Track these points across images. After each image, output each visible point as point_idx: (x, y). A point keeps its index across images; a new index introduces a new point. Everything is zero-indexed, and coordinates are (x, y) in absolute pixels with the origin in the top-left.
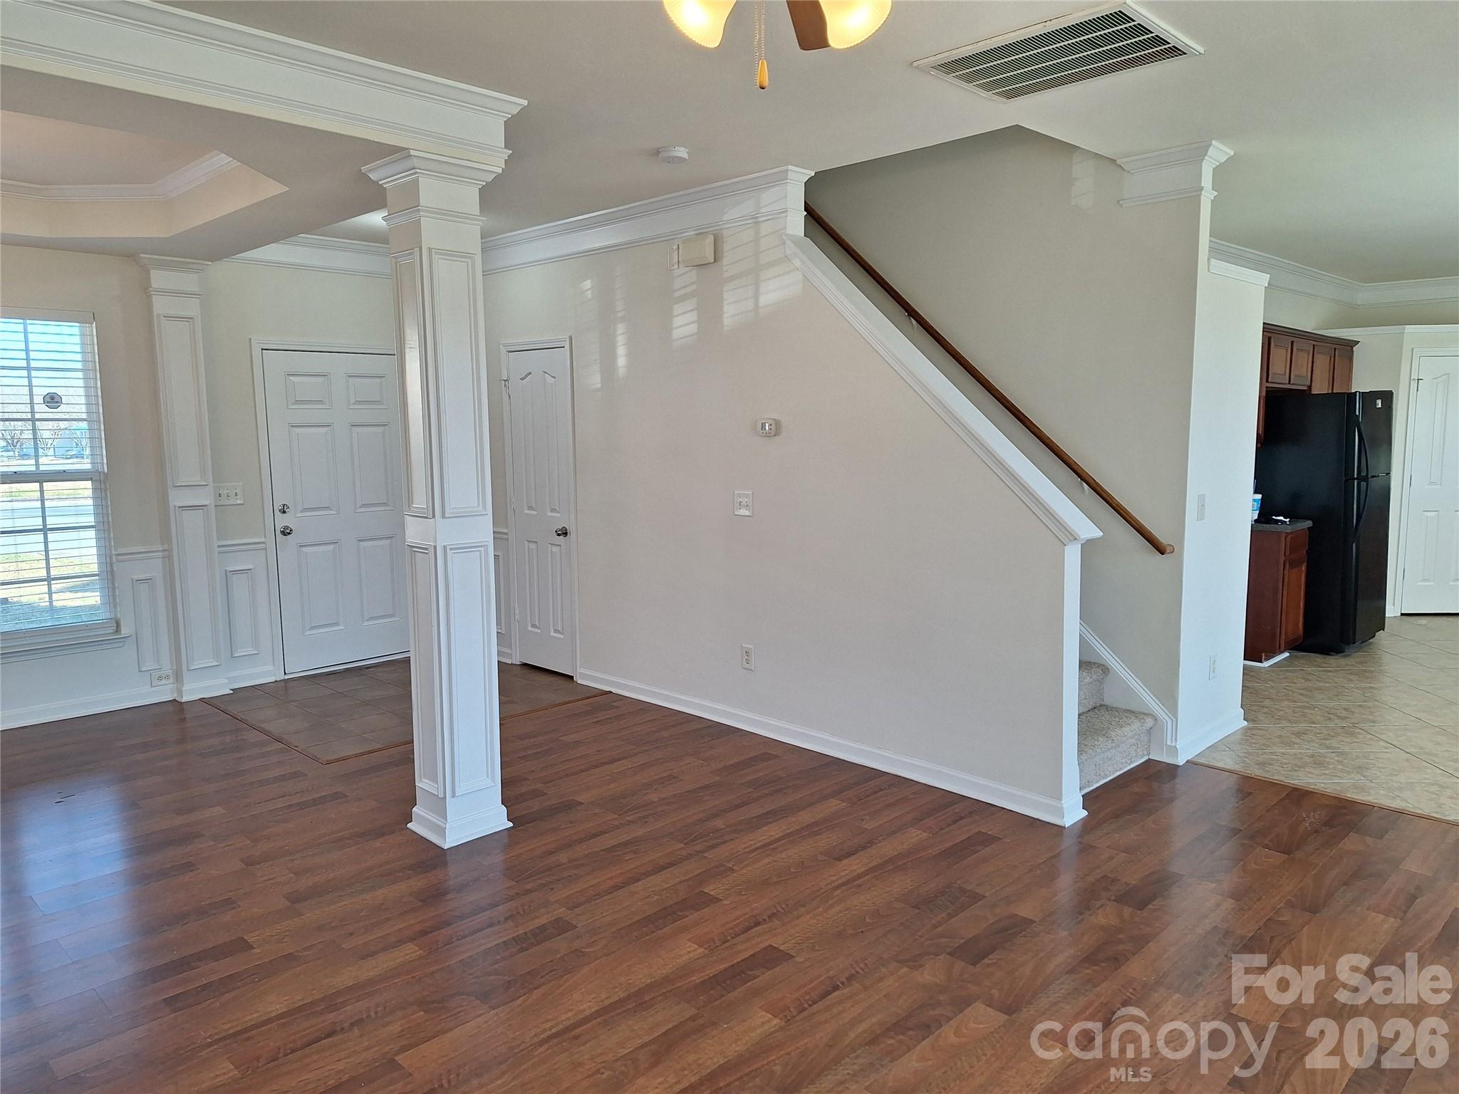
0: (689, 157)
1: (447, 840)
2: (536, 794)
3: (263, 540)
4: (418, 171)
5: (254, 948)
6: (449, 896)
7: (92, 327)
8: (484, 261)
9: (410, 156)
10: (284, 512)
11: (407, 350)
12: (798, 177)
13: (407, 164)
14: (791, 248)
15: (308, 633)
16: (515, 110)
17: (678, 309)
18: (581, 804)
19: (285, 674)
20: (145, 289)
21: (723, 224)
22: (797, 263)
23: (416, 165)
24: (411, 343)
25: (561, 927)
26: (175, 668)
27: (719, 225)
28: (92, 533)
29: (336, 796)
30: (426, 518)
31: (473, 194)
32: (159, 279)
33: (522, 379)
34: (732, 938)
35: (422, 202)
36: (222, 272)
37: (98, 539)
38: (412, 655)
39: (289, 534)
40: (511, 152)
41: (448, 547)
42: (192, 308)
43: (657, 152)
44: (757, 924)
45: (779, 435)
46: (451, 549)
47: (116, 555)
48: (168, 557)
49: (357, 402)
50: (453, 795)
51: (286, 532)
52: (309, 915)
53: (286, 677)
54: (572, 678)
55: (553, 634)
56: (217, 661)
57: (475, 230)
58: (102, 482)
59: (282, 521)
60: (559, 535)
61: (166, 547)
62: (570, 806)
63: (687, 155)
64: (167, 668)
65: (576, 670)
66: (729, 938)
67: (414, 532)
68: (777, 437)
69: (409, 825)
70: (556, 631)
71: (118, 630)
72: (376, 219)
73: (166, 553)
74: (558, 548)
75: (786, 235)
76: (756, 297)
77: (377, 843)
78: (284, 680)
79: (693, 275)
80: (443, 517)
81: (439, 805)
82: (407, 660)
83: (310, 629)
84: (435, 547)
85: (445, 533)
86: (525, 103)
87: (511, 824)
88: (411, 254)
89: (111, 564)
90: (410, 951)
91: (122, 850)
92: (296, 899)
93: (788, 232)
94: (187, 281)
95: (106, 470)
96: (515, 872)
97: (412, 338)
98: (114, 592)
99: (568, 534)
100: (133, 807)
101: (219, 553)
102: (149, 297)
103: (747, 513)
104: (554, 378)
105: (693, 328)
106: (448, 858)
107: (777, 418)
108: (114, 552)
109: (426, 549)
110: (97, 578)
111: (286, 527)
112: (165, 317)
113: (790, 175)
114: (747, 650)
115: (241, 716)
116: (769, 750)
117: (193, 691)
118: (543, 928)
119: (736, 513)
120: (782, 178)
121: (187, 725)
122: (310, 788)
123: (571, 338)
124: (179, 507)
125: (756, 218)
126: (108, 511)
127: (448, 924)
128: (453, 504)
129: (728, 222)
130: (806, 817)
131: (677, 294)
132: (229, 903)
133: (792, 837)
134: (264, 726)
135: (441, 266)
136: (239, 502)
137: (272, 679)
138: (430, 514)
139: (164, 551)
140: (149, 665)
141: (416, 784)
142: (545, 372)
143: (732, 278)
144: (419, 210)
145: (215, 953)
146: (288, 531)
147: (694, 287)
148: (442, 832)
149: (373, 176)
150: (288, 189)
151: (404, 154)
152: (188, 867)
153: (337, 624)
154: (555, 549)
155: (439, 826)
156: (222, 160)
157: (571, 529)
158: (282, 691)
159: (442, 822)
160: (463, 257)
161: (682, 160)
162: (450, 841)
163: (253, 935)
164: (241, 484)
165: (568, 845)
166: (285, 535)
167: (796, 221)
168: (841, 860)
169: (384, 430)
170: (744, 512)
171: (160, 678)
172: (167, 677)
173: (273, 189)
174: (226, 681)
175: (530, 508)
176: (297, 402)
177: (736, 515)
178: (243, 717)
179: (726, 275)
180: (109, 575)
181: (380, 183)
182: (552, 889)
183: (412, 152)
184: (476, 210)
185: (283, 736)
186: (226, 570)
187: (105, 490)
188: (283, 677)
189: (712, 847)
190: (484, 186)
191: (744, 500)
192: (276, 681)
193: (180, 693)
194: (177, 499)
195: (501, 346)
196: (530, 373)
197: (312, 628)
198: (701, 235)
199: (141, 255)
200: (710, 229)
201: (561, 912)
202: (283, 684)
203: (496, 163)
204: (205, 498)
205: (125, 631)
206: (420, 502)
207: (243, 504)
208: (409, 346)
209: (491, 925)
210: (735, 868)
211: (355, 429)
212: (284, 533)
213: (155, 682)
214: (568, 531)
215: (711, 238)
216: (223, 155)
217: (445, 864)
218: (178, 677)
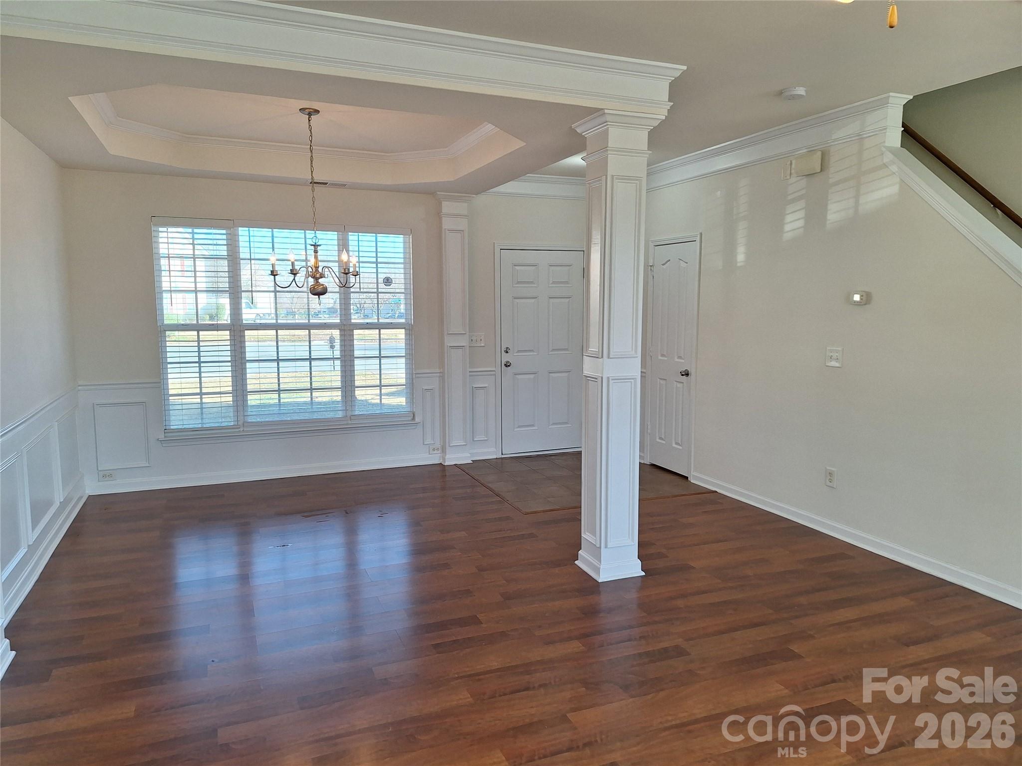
0: (806, 94)
1: (601, 576)
2: (661, 556)
3: (494, 369)
4: (608, 123)
5: (482, 624)
6: (601, 615)
7: (410, 237)
8: (648, 183)
9: (605, 113)
10: (507, 352)
11: (592, 246)
12: (898, 101)
13: (602, 119)
14: (888, 157)
15: (516, 430)
16: (677, 74)
17: (790, 209)
18: (694, 568)
19: (502, 454)
20: (438, 214)
21: (831, 142)
22: (894, 168)
23: (607, 120)
24: (595, 240)
25: (679, 652)
26: (442, 444)
27: (828, 143)
28: (403, 360)
29: (532, 535)
30: (597, 357)
31: (643, 137)
32: (447, 207)
33: (663, 265)
34: (813, 688)
35: (609, 145)
36: (482, 200)
37: (406, 364)
38: (583, 450)
39: (509, 366)
40: (672, 104)
41: (611, 378)
42: (463, 224)
43: (780, 93)
44: (834, 681)
45: (869, 304)
46: (613, 380)
47: (415, 374)
48: (442, 377)
49: (554, 283)
50: (606, 547)
51: (507, 365)
52: (515, 609)
53: (503, 456)
54: (687, 478)
55: (674, 445)
56: (465, 442)
57: (644, 160)
58: (410, 330)
59: (506, 358)
60: (682, 375)
61: (442, 370)
62: (684, 568)
63: (804, 92)
64: (438, 444)
65: (691, 472)
66: (810, 687)
67: (589, 367)
68: (867, 306)
69: (576, 562)
70: (677, 443)
71: (414, 419)
72: (577, 160)
73: (441, 374)
74: (681, 385)
75: (885, 147)
76: (857, 197)
77: (557, 570)
78: (501, 458)
79: (804, 182)
80: (609, 357)
81: (597, 552)
82: (580, 453)
83: (517, 428)
84: (602, 378)
85: (609, 369)
86: (685, 68)
87: (643, 574)
88: (599, 181)
89: (412, 379)
90: (575, 646)
91: (412, 550)
92: (507, 597)
93: (887, 144)
94: (460, 207)
95: (413, 323)
96: (647, 607)
97: (596, 238)
98: (413, 396)
99: (690, 375)
100: (416, 526)
101: (470, 376)
102: (440, 218)
103: (837, 365)
104: (687, 263)
105: (801, 223)
106: (601, 589)
107: (867, 290)
108: (414, 372)
109: (596, 379)
110: (404, 387)
111: (508, 362)
112: (449, 230)
113: (891, 100)
114: (830, 472)
115: (476, 477)
116: (846, 551)
117: (452, 459)
118: (666, 650)
119: (827, 364)
120: (884, 103)
121: (447, 479)
122: (516, 528)
123: (701, 234)
124: (450, 347)
125: (861, 135)
126: (412, 347)
127: (601, 633)
128: (614, 350)
129: (836, 140)
130: (877, 608)
131: (790, 198)
132: (468, 592)
133: (866, 621)
134: (490, 485)
135: (620, 186)
136: (483, 345)
137: (494, 457)
138: (599, 356)
139: (440, 373)
140: (428, 441)
141: (582, 535)
142: (680, 260)
143: (836, 184)
144: (607, 150)
145: (462, 622)
146: (509, 364)
147: (804, 192)
148: (598, 570)
149: (579, 130)
150: (525, 144)
151: (600, 113)
152: (446, 566)
153: (533, 426)
154: (679, 385)
155: (597, 567)
156: (488, 128)
157: (692, 371)
158: (499, 465)
159: (598, 564)
160: (634, 180)
161: (801, 96)
162: (603, 577)
163: (482, 615)
164: (484, 333)
165: (684, 596)
166: (507, 367)
167: (895, 136)
168: (908, 646)
169: (569, 301)
170: (834, 363)
171: (434, 450)
172: (438, 449)
173: (517, 144)
174: (469, 455)
175: (663, 355)
176: (518, 283)
177: (827, 366)
178: (477, 478)
179: (831, 181)
180: (412, 386)
181: (583, 134)
182: (673, 624)
183: (606, 111)
184: (645, 146)
185: (501, 493)
186: (473, 387)
187: (412, 335)
188: (501, 456)
189: (797, 617)
190: (652, 129)
191: (835, 355)
192: (497, 458)
193: (444, 460)
194: (450, 342)
195: (650, 242)
196: (669, 260)
197: (519, 427)
198: (812, 152)
199: (438, 193)
200: (819, 147)
201: (679, 641)
202: (500, 460)
203: (662, 114)
204: (463, 342)
205: (417, 420)
206: (593, 348)
207: (484, 346)
208: (594, 242)
209: (629, 640)
210: (816, 636)
211: (552, 300)
212: (506, 366)
213: (432, 452)
214: (690, 373)
215: (819, 154)
216: (490, 124)
217: (599, 593)
218: (444, 450)
